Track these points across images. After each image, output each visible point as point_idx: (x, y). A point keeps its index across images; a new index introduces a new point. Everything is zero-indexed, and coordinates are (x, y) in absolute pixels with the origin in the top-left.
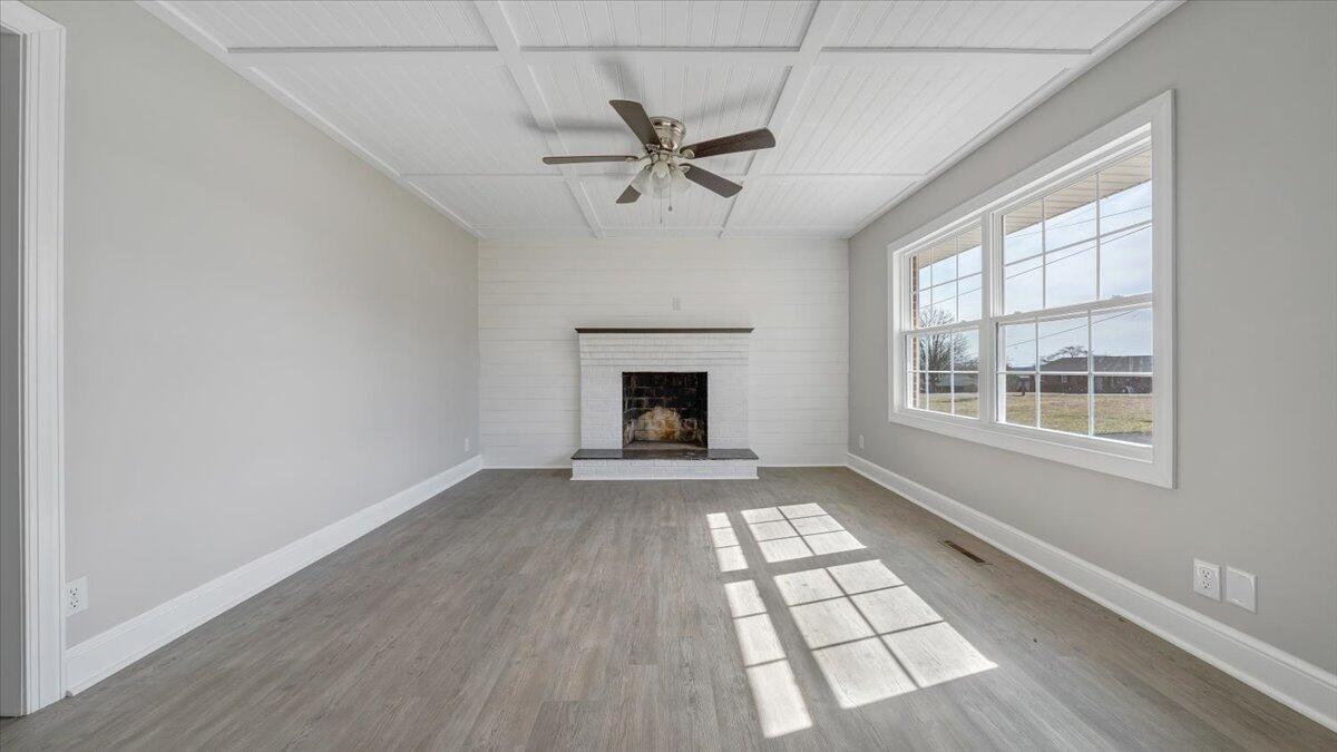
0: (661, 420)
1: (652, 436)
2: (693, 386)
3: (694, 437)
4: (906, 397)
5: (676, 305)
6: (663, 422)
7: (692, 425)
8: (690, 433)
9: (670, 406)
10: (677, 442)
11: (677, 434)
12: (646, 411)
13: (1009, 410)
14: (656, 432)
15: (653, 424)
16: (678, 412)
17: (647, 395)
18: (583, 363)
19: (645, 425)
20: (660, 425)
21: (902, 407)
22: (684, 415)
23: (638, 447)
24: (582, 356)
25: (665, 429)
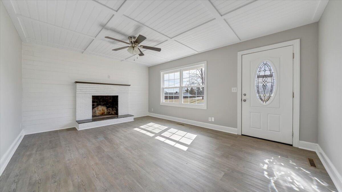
0: (101, 109)
1: (97, 114)
2: (111, 99)
3: (111, 113)
4: (163, 100)
5: (109, 77)
6: (101, 110)
7: (110, 110)
8: (110, 112)
9: (103, 105)
10: (106, 115)
11: (106, 113)
12: (95, 107)
13: (184, 102)
14: (99, 113)
15: (98, 111)
16: (106, 107)
17: (96, 102)
18: (77, 92)
19: (95, 111)
20: (100, 111)
21: (163, 102)
22: (107, 108)
23: (95, 118)
24: (77, 90)
25: (102, 112)
